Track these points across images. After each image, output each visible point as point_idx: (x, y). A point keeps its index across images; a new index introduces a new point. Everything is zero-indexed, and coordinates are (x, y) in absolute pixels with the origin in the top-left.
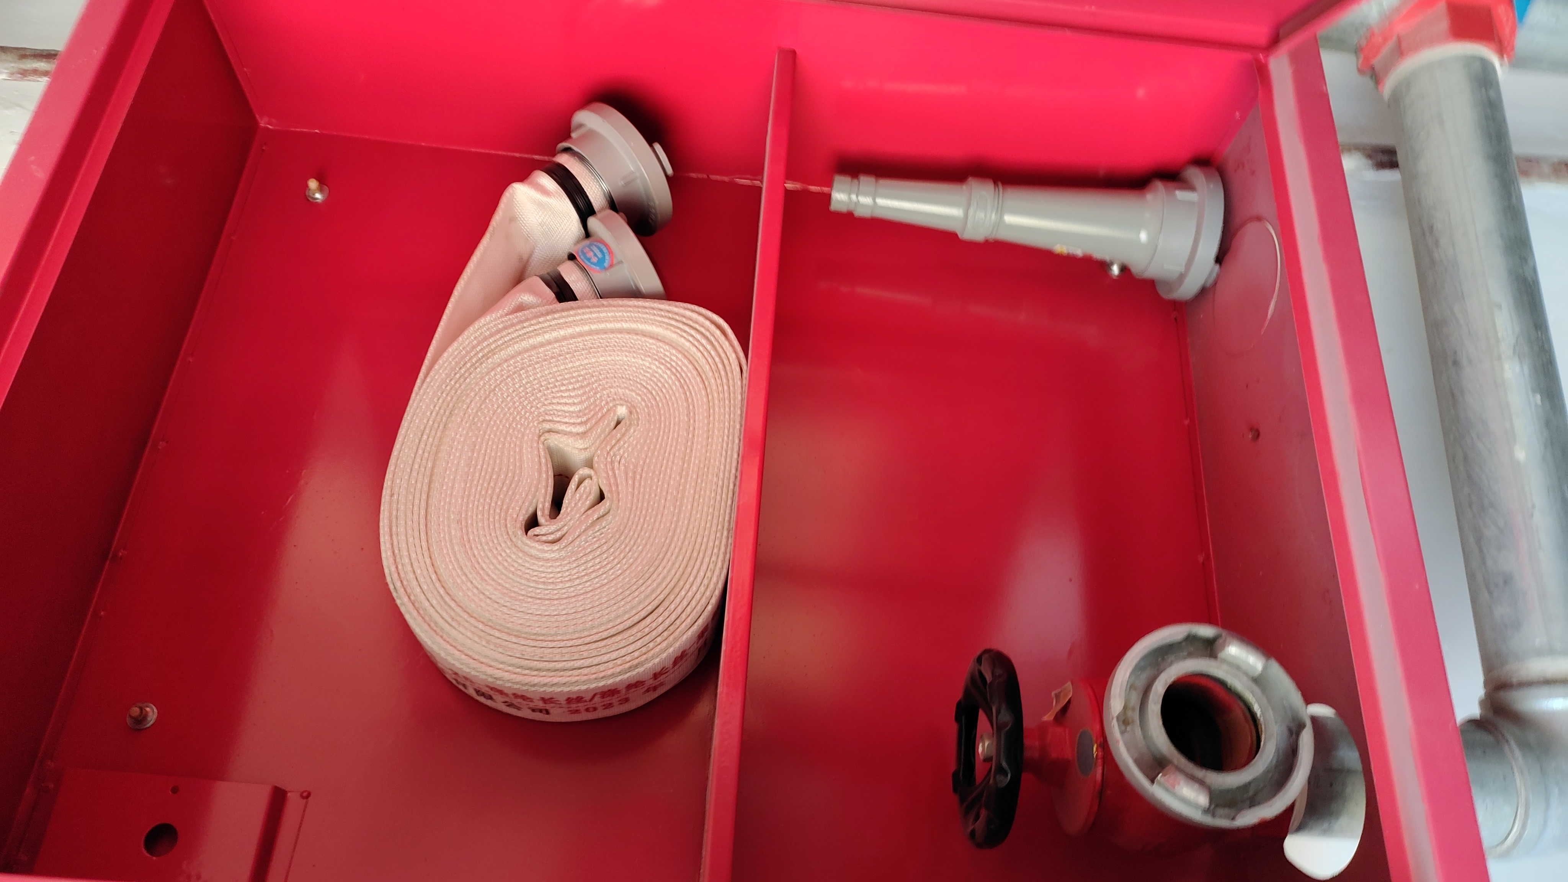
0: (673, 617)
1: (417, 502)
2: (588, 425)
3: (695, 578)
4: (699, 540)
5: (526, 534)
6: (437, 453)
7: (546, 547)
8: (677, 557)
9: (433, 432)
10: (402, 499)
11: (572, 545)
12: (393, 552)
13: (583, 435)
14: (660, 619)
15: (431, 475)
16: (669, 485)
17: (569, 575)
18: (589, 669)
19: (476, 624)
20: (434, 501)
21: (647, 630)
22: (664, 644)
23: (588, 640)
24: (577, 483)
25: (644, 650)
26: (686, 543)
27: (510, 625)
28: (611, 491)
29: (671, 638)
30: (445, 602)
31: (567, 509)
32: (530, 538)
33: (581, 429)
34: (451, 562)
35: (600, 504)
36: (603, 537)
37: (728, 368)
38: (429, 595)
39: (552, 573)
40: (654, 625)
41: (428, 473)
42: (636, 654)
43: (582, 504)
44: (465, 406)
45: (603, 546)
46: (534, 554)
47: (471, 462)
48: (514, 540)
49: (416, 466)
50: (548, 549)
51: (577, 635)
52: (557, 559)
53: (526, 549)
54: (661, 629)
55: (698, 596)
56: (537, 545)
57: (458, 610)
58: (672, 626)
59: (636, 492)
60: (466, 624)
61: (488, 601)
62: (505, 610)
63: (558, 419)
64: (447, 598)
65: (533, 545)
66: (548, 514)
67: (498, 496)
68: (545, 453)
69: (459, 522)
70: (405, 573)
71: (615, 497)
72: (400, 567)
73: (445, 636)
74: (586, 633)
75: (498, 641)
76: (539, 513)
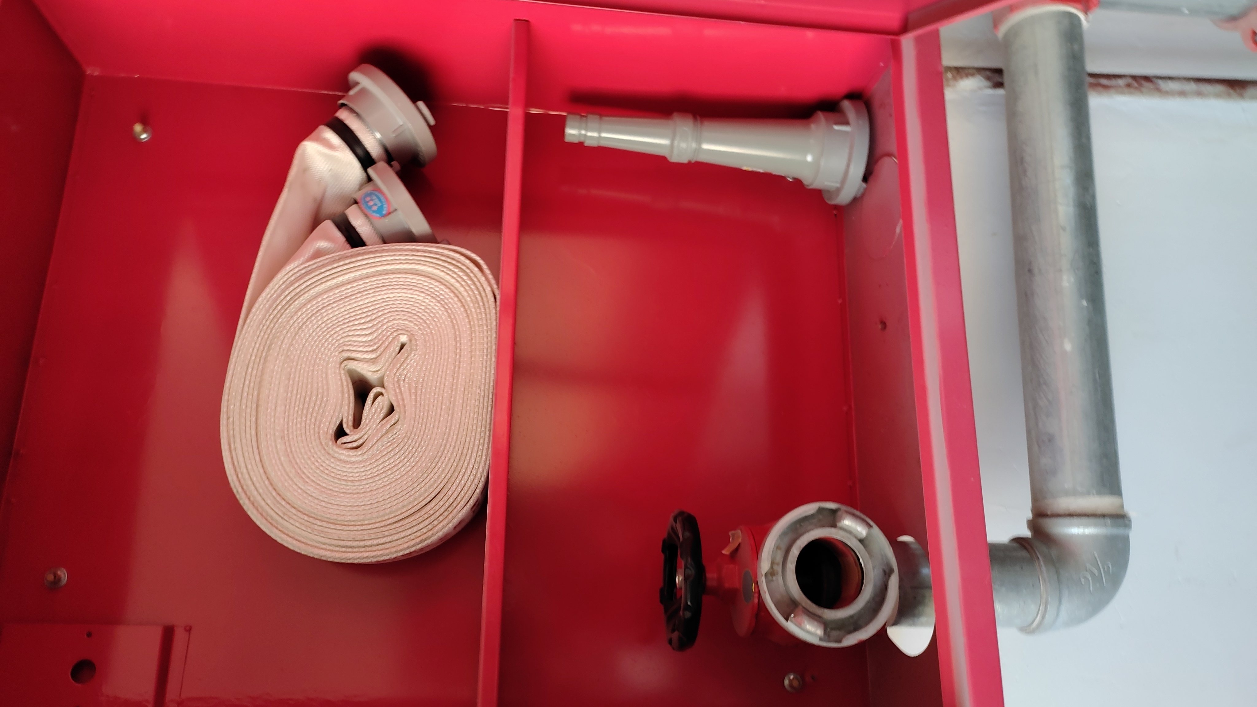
0: (451, 500)
1: (248, 423)
2: (379, 353)
3: (466, 469)
4: (468, 439)
5: (336, 442)
6: (261, 382)
7: (352, 453)
8: (452, 454)
9: (256, 366)
10: (237, 423)
11: (371, 450)
12: (234, 464)
13: (374, 361)
14: (441, 503)
15: (258, 400)
16: (443, 397)
17: (371, 473)
18: (390, 544)
19: (302, 516)
20: (261, 421)
21: (432, 512)
22: (445, 522)
23: (388, 522)
24: (372, 399)
25: (430, 527)
26: (458, 442)
27: (328, 516)
28: (398, 406)
29: (450, 517)
30: (278, 502)
31: (366, 421)
32: (339, 447)
33: (373, 356)
34: (279, 469)
35: (391, 415)
36: (395, 442)
37: (485, 299)
38: (265, 497)
39: (357, 472)
40: (437, 507)
41: (255, 400)
42: (425, 530)
43: (377, 416)
44: (279, 343)
45: (395, 449)
46: (342, 459)
47: (288, 388)
48: (326, 448)
49: (245, 394)
50: (353, 454)
51: (379, 519)
52: (361, 461)
53: (336, 455)
54: (442, 510)
55: (469, 483)
56: (344, 452)
57: (288, 507)
58: (451, 508)
59: (418, 405)
60: (295, 517)
61: (310, 498)
62: (324, 504)
63: (354, 349)
64: (278, 498)
65: (342, 452)
66: (352, 425)
67: (312, 414)
68: (346, 377)
69: (283, 438)
70: (244, 480)
71: (402, 410)
72: (240, 476)
73: (279, 527)
74: (386, 518)
75: (320, 528)
76: (345, 426)
